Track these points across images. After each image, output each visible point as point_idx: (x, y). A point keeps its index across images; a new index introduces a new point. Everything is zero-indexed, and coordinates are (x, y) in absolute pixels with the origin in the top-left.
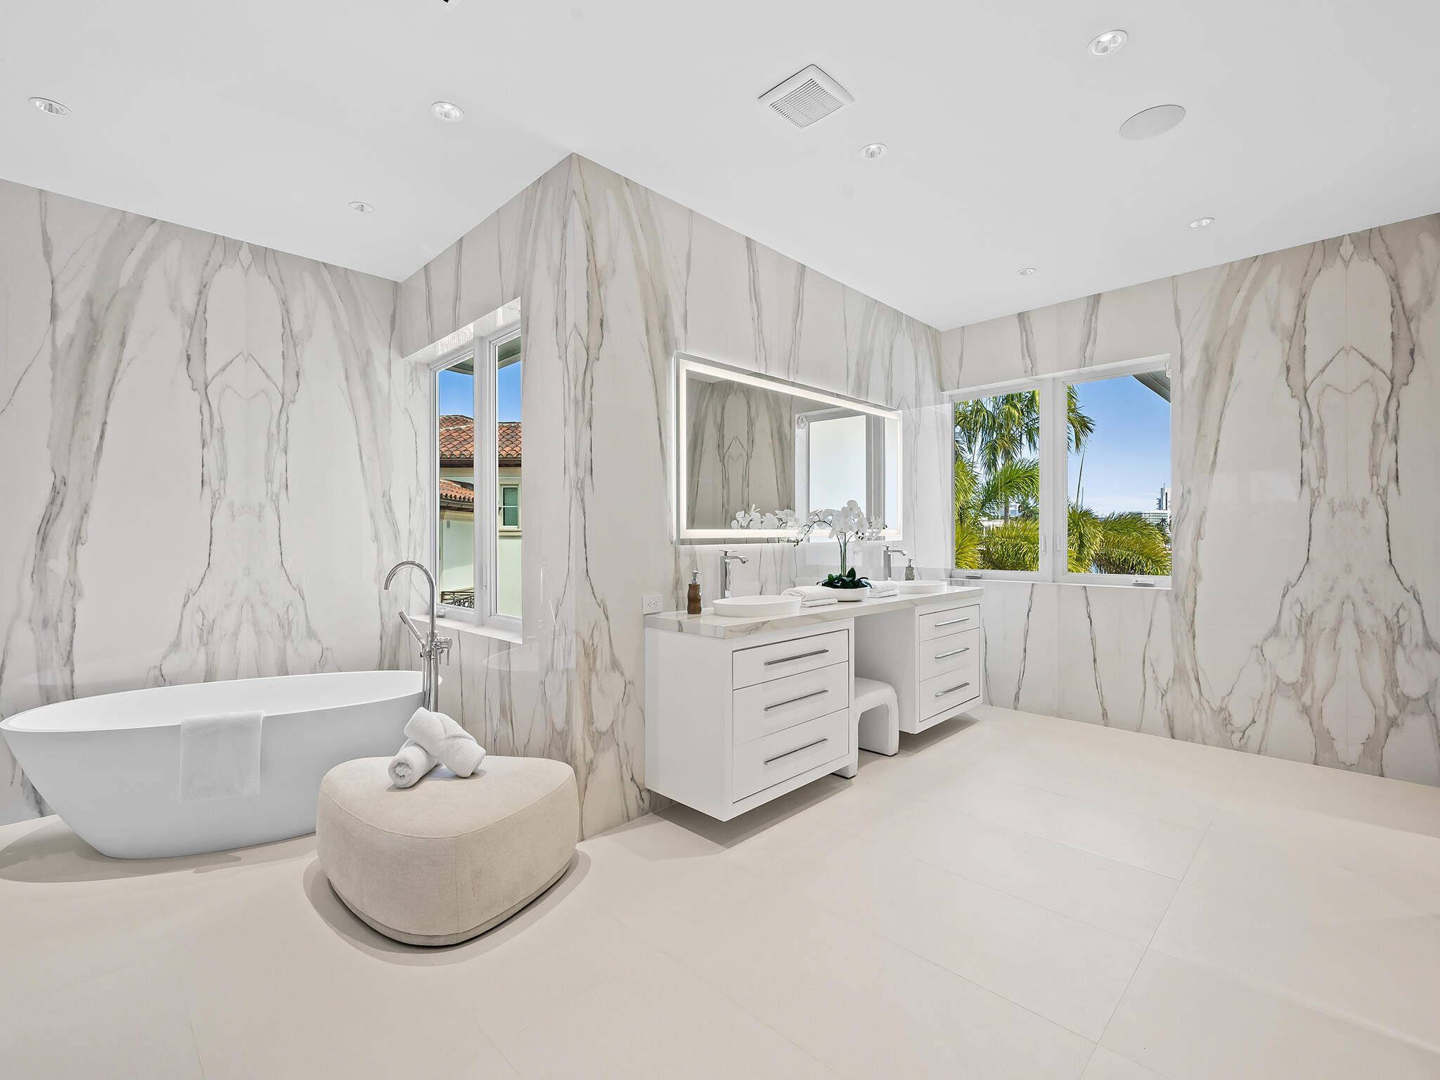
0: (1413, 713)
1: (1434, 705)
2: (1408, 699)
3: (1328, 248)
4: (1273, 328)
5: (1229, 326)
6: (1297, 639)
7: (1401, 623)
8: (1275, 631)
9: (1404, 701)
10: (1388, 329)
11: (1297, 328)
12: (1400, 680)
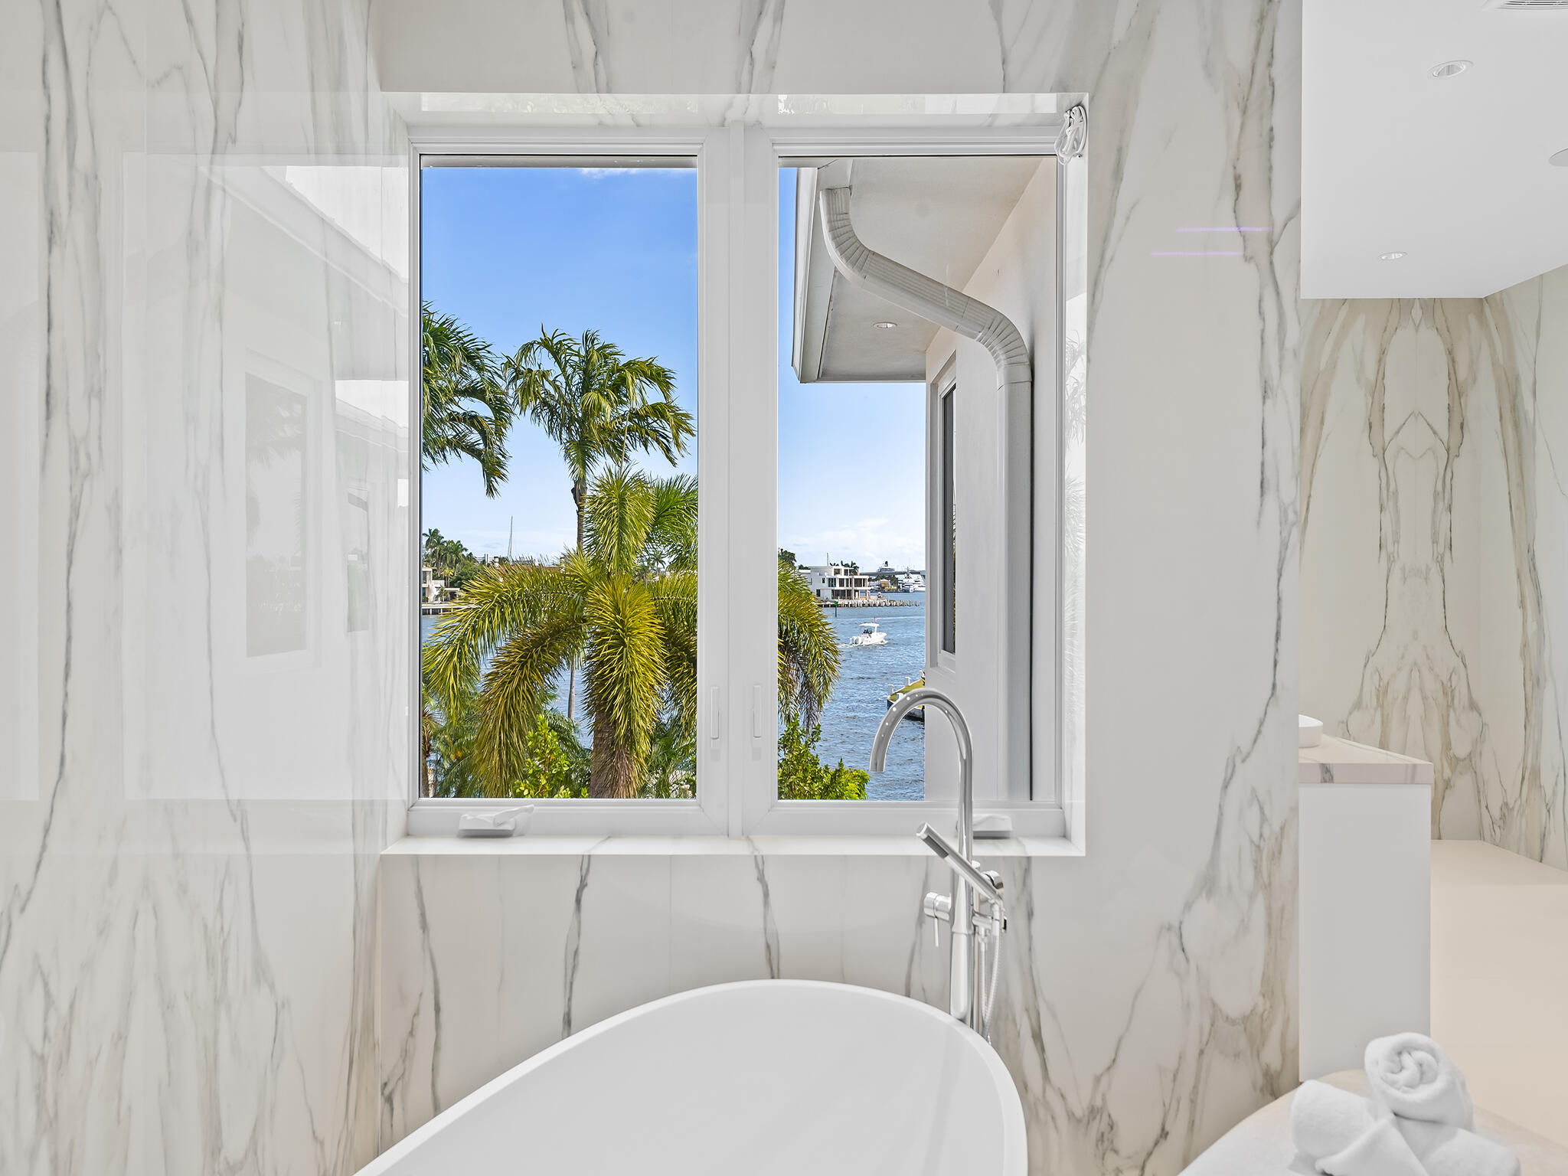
0: (1461, 774)
1: (1475, 763)
2: (1458, 759)
3: (1401, 307)
4: (1358, 381)
5: (1321, 369)
6: (1376, 709)
7: (1453, 687)
8: (1358, 705)
9: (1454, 762)
10: (1445, 401)
11: (1378, 385)
12: (1453, 742)
